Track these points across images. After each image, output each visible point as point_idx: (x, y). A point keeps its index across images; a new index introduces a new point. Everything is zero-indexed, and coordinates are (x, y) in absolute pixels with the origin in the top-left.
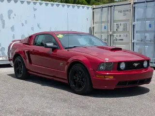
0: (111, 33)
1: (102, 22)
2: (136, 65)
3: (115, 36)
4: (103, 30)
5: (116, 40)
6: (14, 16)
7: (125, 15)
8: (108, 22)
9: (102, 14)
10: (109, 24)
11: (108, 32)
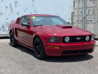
0: (84, 16)
1: (79, 8)
2: (78, 39)
3: (87, 18)
4: (80, 14)
5: (88, 21)
6: (19, 5)
7: (94, 3)
8: (83, 8)
9: (79, 3)
10: (84, 10)
11: (83, 15)
